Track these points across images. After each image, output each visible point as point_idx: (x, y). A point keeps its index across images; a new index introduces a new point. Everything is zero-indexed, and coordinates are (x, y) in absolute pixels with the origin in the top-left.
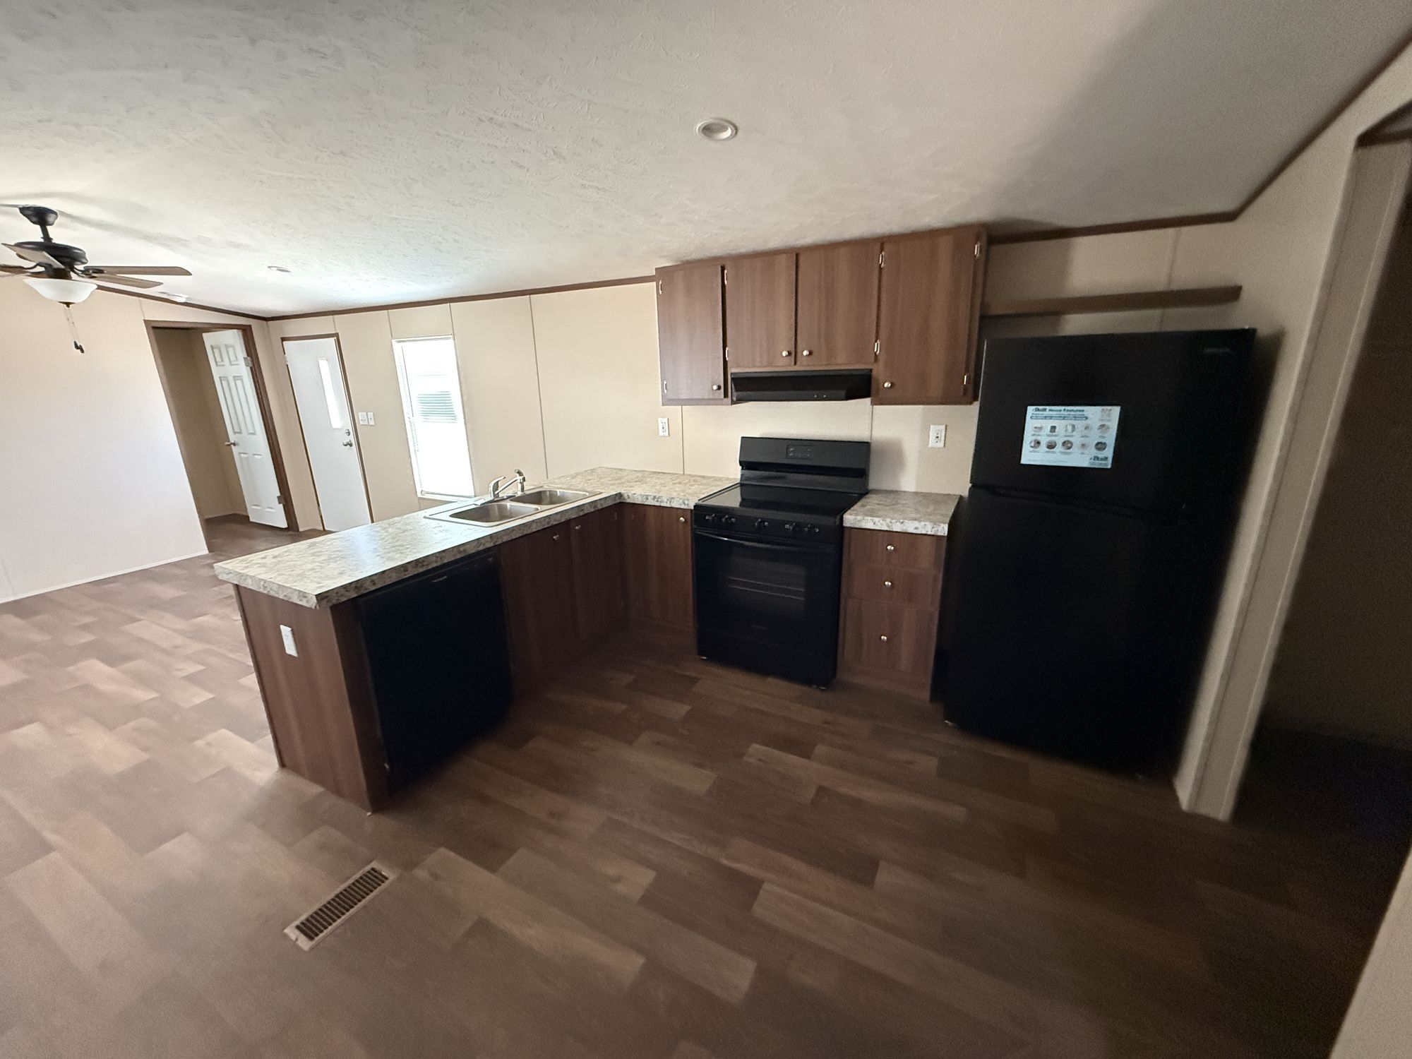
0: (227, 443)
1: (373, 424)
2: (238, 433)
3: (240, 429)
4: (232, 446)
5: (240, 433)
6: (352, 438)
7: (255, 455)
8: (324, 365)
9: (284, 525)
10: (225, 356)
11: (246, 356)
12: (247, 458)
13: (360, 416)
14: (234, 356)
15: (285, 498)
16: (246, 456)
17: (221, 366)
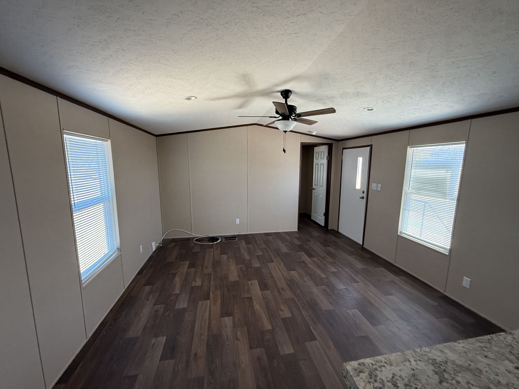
0: (311, 188)
1: (380, 190)
2: (316, 185)
3: (317, 184)
4: (313, 190)
5: (317, 185)
6: (365, 195)
7: (320, 194)
8: (360, 160)
9: (323, 224)
10: (320, 156)
11: (327, 156)
12: (317, 195)
13: (373, 186)
14: (323, 156)
15: (326, 215)
16: (316, 194)
17: (317, 159)
